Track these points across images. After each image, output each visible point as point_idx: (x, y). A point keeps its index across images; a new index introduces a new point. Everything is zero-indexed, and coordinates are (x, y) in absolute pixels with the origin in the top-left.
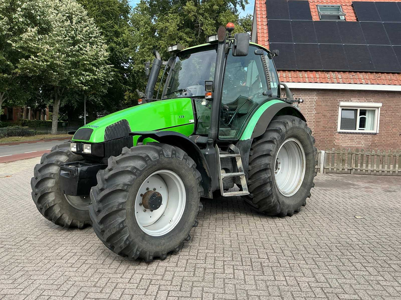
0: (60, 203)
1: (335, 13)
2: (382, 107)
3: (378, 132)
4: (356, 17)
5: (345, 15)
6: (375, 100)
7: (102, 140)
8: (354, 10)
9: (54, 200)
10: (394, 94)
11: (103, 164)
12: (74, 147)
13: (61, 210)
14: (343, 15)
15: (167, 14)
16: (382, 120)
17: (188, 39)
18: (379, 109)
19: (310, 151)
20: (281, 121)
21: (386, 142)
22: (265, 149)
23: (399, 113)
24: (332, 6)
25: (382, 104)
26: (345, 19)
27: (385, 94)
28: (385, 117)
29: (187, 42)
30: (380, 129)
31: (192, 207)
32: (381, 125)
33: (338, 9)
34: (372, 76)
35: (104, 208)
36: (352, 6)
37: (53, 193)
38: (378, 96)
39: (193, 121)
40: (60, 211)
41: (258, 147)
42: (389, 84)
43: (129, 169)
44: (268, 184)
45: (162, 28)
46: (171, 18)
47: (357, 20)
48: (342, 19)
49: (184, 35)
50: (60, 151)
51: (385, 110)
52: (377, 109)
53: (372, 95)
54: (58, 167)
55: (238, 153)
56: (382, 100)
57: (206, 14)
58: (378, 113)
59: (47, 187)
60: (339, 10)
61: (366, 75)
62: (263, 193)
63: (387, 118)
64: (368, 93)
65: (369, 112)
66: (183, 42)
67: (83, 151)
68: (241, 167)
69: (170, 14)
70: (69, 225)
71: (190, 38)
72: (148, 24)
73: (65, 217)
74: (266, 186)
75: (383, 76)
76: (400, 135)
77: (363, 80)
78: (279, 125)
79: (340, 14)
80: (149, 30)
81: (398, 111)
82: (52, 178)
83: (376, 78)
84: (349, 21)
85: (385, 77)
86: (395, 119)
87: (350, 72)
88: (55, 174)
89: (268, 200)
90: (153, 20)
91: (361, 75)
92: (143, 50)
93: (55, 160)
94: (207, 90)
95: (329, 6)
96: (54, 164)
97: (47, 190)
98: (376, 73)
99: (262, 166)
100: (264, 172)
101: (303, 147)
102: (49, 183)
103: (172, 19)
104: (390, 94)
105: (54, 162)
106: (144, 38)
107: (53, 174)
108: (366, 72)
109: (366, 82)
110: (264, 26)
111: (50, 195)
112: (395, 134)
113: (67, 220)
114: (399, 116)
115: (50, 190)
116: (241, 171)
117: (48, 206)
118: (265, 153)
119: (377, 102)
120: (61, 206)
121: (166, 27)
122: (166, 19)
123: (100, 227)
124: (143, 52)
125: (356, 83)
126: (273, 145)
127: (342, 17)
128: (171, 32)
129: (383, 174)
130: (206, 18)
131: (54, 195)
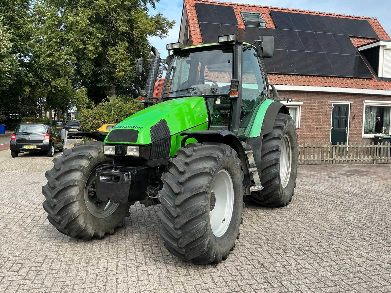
0: (84, 213)
1: (255, 20)
2: (303, 105)
3: (299, 127)
4: (274, 24)
5: (265, 23)
6: (297, 99)
7: (149, 142)
8: (272, 18)
9: (79, 211)
10: (311, 94)
11: (148, 166)
12: (109, 150)
13: (85, 220)
14: (263, 22)
15: (76, 7)
16: (303, 117)
17: (100, 36)
18: (300, 107)
19: (295, 146)
20: (281, 118)
21: (306, 136)
22: (273, 145)
23: (316, 110)
24: (253, 13)
25: (303, 102)
26: (266, 26)
27: (305, 93)
28: (305, 114)
29: (98, 38)
30: (301, 124)
31: (239, 204)
32: (302, 121)
33: (258, 16)
34: (294, 78)
35: (183, 213)
36: (270, 14)
37: (78, 202)
38: (299, 95)
39: (207, 120)
40: (84, 222)
41: (266, 144)
42: (308, 85)
43: (207, 170)
44: (277, 178)
45: (72, 22)
46: (81, 11)
47: (276, 27)
48: (262, 26)
49: (95, 31)
50: (80, 154)
51: (305, 108)
52: (298, 107)
53: (294, 94)
54: (81, 173)
55: (250, 150)
56: (303, 99)
57: (119, 10)
58: (299, 110)
59: (71, 196)
60: (259, 18)
61: (289, 77)
62: (273, 186)
63: (306, 115)
64: (291, 93)
65: (291, 110)
66: (93, 37)
67: (126, 153)
68: (253, 163)
69: (80, 8)
70: (93, 235)
71: (101, 34)
72: (55, 17)
73: (88, 227)
74: (275, 180)
75: (303, 78)
76: (317, 129)
77: (287, 82)
78: (280, 122)
79: (260, 21)
80: (56, 23)
81: (315, 108)
82: (77, 186)
83: (297, 80)
84: (269, 28)
85: (304, 79)
86: (312, 115)
87: (276, 74)
88: (79, 180)
89: (275, 193)
90: (59, 13)
91: (285, 77)
92: (50, 43)
93: (77, 165)
94: (232, 90)
95: (250, 13)
96: (78, 169)
97: (72, 199)
98: (297, 75)
99: (273, 161)
100: (274, 167)
101: (291, 142)
102: (73, 191)
103: (82, 13)
104: (308, 94)
105: (77, 168)
106: (51, 32)
107: (77, 180)
108: (289, 75)
109: (290, 83)
110: (196, 28)
111: (74, 205)
112: (313, 129)
113: (91, 231)
114: (316, 113)
115: (75, 199)
116: (253, 167)
117: (73, 217)
118: (275, 149)
119: (298, 101)
120: (85, 215)
121: (77, 21)
122: (76, 13)
123: (178, 233)
124: (50, 45)
125: (282, 84)
126: (279, 141)
127: (262, 24)
128: (83, 27)
129: (314, 163)
130: (118, 15)
131: (78, 204)
